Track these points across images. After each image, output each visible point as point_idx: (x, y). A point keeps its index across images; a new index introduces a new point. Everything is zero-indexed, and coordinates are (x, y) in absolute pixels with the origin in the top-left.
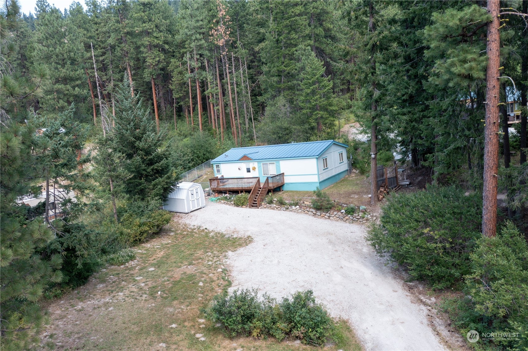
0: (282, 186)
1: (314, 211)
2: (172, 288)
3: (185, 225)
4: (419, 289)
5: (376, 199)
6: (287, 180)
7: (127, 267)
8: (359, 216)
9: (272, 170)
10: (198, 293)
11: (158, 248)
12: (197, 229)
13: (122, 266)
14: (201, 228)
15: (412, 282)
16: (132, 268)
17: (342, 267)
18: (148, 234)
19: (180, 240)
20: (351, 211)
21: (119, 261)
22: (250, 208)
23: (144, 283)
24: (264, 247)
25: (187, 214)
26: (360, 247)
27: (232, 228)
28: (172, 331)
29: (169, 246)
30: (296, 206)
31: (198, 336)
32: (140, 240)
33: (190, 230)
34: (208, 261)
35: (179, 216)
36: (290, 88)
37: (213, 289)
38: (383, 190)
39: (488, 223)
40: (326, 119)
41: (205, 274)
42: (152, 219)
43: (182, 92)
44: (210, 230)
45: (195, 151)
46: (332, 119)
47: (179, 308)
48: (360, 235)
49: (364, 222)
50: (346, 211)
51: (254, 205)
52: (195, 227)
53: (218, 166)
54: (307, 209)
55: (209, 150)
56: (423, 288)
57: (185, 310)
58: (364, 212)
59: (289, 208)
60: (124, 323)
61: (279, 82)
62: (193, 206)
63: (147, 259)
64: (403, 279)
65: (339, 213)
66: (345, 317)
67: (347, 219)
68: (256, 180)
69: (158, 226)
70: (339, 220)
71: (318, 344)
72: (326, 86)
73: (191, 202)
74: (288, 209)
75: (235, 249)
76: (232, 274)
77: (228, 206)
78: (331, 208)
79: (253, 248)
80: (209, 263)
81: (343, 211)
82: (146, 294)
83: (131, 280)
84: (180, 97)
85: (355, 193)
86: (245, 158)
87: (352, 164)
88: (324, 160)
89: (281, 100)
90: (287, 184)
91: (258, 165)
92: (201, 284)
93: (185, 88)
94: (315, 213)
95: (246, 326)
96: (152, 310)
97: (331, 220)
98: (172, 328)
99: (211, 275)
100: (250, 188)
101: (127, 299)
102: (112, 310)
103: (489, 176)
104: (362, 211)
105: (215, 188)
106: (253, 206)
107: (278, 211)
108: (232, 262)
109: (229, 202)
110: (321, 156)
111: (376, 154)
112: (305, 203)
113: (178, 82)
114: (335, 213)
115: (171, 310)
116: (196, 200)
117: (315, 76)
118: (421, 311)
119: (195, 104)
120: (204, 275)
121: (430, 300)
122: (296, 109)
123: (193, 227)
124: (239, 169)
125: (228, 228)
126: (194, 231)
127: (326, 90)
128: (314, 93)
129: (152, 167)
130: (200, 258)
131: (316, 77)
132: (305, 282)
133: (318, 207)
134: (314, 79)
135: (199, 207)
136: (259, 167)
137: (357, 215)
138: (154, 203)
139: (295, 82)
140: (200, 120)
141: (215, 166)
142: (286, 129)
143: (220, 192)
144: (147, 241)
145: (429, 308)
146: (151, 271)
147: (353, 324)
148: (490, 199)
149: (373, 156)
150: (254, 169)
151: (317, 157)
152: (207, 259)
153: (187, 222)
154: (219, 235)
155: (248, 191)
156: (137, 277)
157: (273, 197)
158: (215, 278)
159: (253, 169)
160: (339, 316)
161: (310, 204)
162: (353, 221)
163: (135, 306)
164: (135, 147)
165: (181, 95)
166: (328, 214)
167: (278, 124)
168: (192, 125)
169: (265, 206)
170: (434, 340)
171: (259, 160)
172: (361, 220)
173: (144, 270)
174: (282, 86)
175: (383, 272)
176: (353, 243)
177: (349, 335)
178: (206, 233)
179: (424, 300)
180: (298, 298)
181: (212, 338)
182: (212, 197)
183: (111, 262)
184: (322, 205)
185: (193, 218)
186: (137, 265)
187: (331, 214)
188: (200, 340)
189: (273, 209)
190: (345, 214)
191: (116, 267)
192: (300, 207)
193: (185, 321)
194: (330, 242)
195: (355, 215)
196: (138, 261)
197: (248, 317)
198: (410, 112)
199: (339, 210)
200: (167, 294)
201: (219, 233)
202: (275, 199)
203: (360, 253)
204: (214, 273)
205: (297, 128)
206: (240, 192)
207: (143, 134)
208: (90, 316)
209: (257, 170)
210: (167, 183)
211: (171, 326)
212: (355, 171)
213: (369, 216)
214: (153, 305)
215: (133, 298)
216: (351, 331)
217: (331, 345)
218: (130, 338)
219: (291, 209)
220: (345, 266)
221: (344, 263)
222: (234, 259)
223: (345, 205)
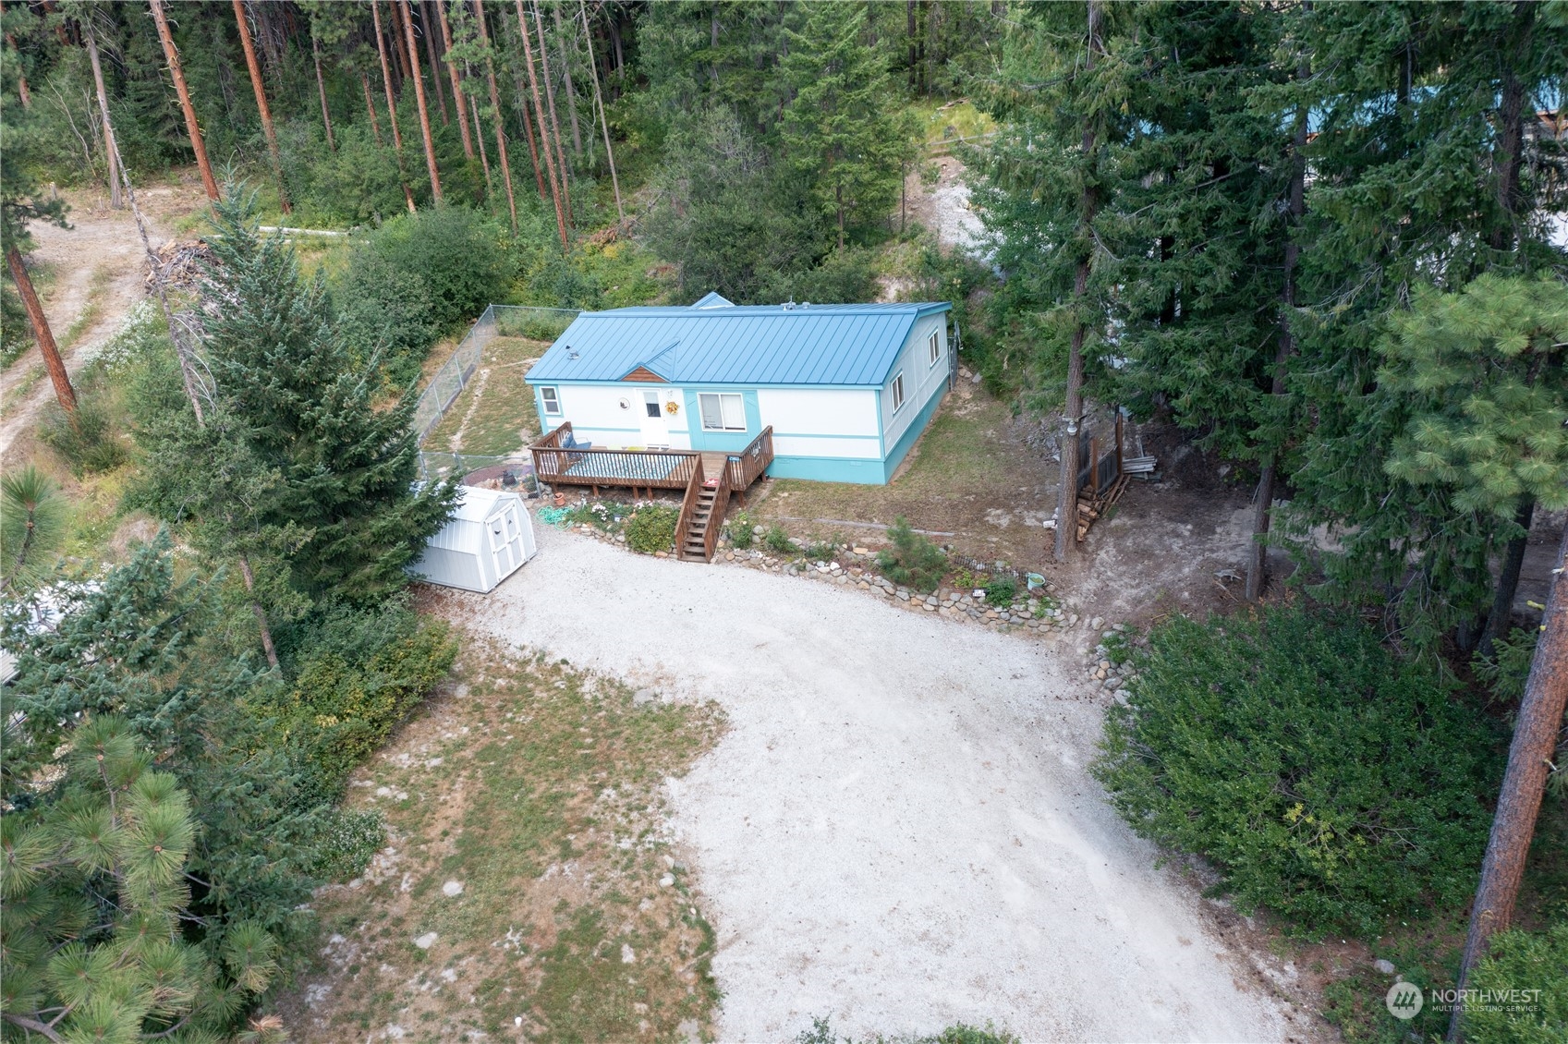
0: (768, 467)
1: (888, 586)
2: (548, 988)
3: (493, 643)
5: (1071, 546)
7: (371, 882)
8: (1027, 610)
9: (733, 411)
10: (633, 1000)
11: (437, 769)
12: (534, 663)
13: (355, 884)
14: (550, 661)
15: (1223, 899)
16: (390, 889)
17: (1018, 843)
19: (494, 719)
20: (1001, 595)
21: (341, 865)
22: (680, 558)
23: (450, 964)
24: (772, 755)
25: (489, 598)
26: (1053, 748)
27: (650, 662)
29: (468, 753)
30: (827, 561)
33: (512, 667)
34: (617, 833)
35: (461, 605)
37: (668, 971)
38: (1087, 509)
41: (626, 902)
43: (346, 22)
44: (580, 669)
45: (438, 277)
48: (1043, 688)
49: (1042, 628)
50: (987, 594)
51: (695, 549)
52: (527, 653)
53: (548, 392)
54: (866, 577)
56: (1257, 923)
58: (1043, 595)
59: (809, 566)
62: (504, 570)
63: (420, 835)
64: (1197, 886)
65: (968, 599)
67: (991, 620)
68: (691, 465)
70: (968, 621)
74: (804, 569)
75: (683, 764)
76: (702, 888)
78: (939, 580)
79: (736, 757)
80: (623, 845)
81: (979, 593)
82: (475, 1025)
83: (404, 953)
85: (995, 501)
86: (641, 375)
87: (959, 354)
90: (779, 457)
91: (685, 400)
92: (628, 955)
94: (891, 591)
97: (942, 617)
99: (645, 906)
100: (671, 482)
104: (1033, 595)
106: (690, 554)
107: (772, 576)
108: (688, 829)
109: (609, 534)
112: (857, 550)
114: (955, 596)
116: (509, 547)
118: (1269, 1025)
120: (625, 909)
123: (519, 655)
124: (622, 405)
125: (637, 664)
126: (529, 670)
130: (590, 821)
133: (902, 580)
135: (520, 561)
136: (689, 405)
137: (1022, 607)
141: (539, 391)
143: (570, 485)
146: (455, 900)
152: (612, 823)
153: (497, 630)
154: (613, 692)
156: (418, 932)
158: (662, 921)
159: (669, 410)
161: (872, 555)
162: (1009, 628)
165: (344, 33)
166: (932, 600)
169: (730, 556)
172: (1032, 622)
173: (431, 895)
176: (1030, 727)
178: (569, 678)
179: (1268, 973)
182: (547, 506)
184: (915, 575)
185: (512, 611)
187: (941, 598)
189: (756, 567)
190: (986, 603)
191: (337, 886)
192: (844, 567)
194: (963, 726)
195: (1015, 606)
196: (398, 850)
199: (967, 591)
200: (541, 1022)
201: (610, 683)
202: (759, 531)
203: (1057, 775)
204: (652, 897)
206: (635, 491)
209: (682, 411)
212: (969, 375)
213: (1057, 610)
219: (814, 573)
220: (1026, 836)
221: (1022, 822)
222: (692, 811)
223: (981, 566)
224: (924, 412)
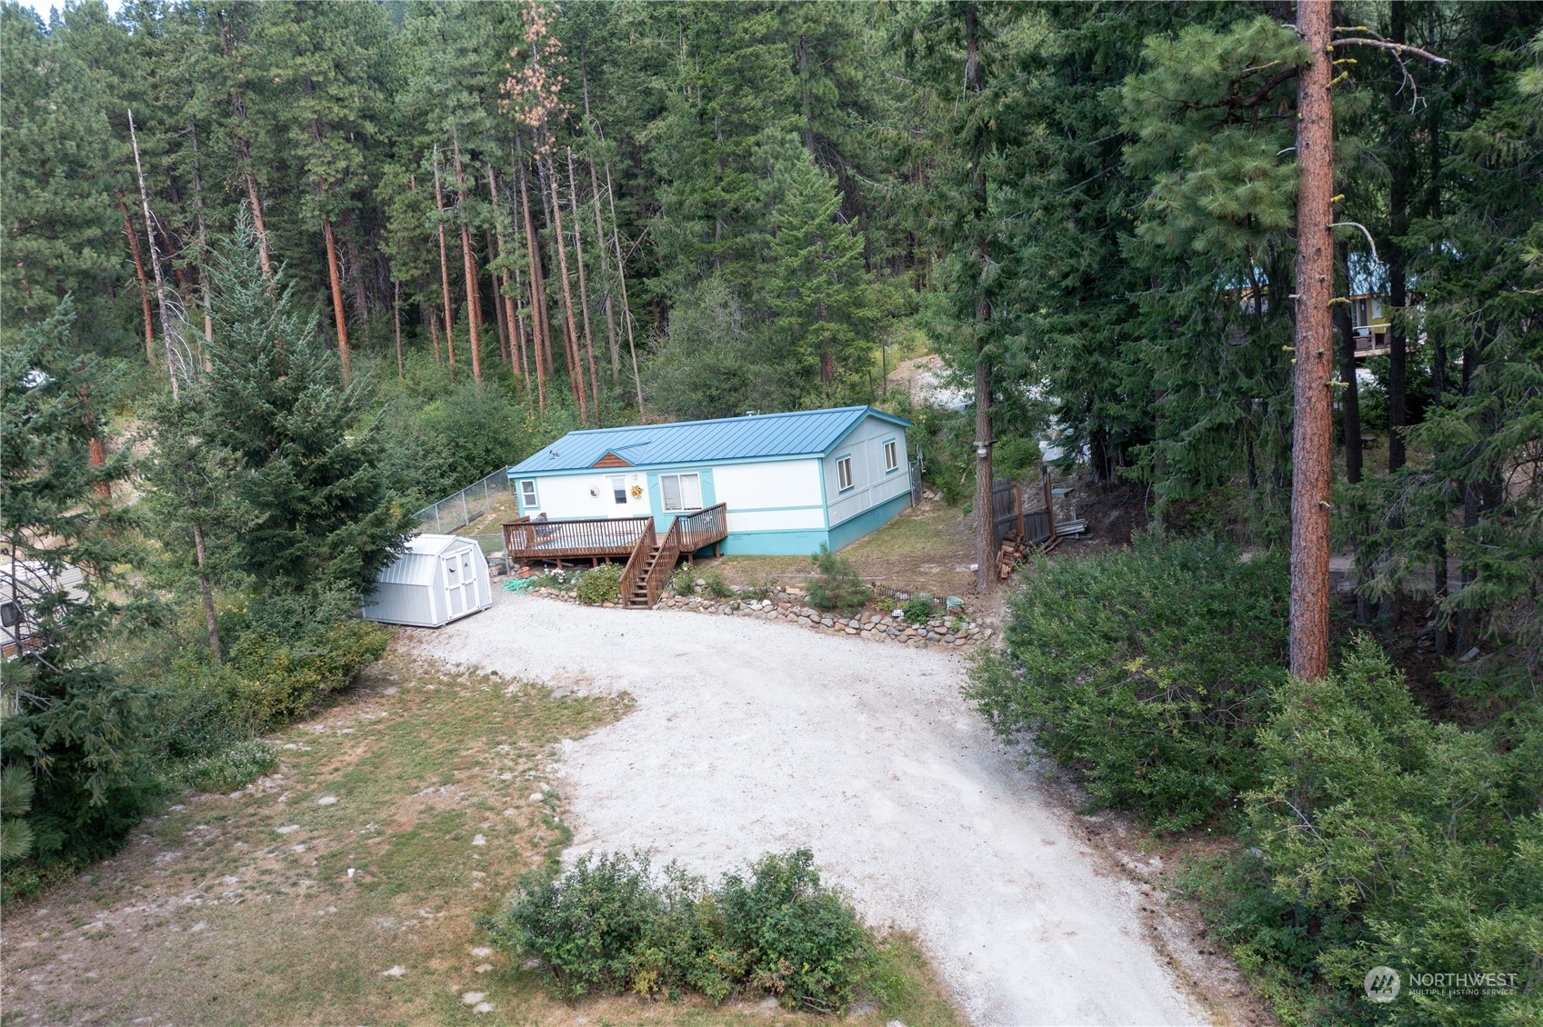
0: (722, 540)
1: (814, 614)
2: (390, 855)
3: (432, 663)
4: (1115, 834)
5: (992, 576)
6: (734, 524)
7: (251, 795)
8: (943, 625)
9: (692, 496)
10: (472, 869)
11: (348, 734)
12: (466, 676)
13: (235, 795)
14: (481, 673)
15: (1097, 815)
16: (268, 800)
17: (896, 778)
18: (317, 692)
19: (414, 708)
20: (920, 613)
21: (225, 778)
22: (626, 607)
23: (303, 842)
24: (670, 724)
25: (437, 632)
26: (948, 718)
27: (573, 669)
28: (390, 986)
29: (380, 727)
30: (761, 600)
31: (470, 998)
32: (291, 712)
33: (446, 679)
34: (501, 770)
35: (411, 638)
36: (742, 254)
37: (516, 854)
38: (1011, 549)
39: (1306, 642)
40: (847, 343)
41: (491, 809)
42: (329, 647)
43: (420, 264)
44: (508, 678)
45: (461, 441)
46: (863, 344)
47: (413, 917)
48: (949, 682)
49: (959, 642)
50: (905, 612)
51: (639, 599)
52: (462, 669)
53: (528, 486)
54: (795, 609)
55: (502, 437)
56: (1128, 830)
57: (429, 923)
58: (960, 613)
59: (743, 605)
60: (240, 970)
61: (709, 236)
62: (456, 607)
63: (312, 771)
64: (1069, 805)
65: (888, 620)
66: (908, 925)
67: (909, 637)
68: (643, 525)
69: (347, 669)
70: (888, 640)
71: (828, 1006)
72: (845, 249)
73: (447, 593)
74: (738, 608)
75: (583, 733)
76: (572, 808)
77: (559, 604)
78: (862, 605)
79: (636, 727)
80: (503, 777)
81: (898, 612)
82: (309, 876)
83: (262, 836)
84: (414, 279)
85: (931, 560)
86: (610, 461)
87: (923, 475)
88: (840, 463)
89: (715, 290)
90: (736, 535)
91: (649, 482)
92: (479, 841)
93: (429, 251)
94: (816, 618)
95: (616, 964)
96: (328, 925)
97: (863, 639)
98: (390, 978)
99: (510, 812)
100: (625, 548)
101: (249, 894)
102: (201, 932)
103: (1306, 506)
104: (953, 613)
105: (522, 551)
106: (634, 603)
107: (708, 617)
108: (572, 771)
109: (563, 593)
110: (833, 454)
111: (990, 446)
112: (789, 590)
113: (406, 234)
114: (876, 619)
115: (388, 922)
116: (462, 588)
117: (813, 219)
118: (1123, 899)
119: (459, 299)
120: (488, 814)
121: (1148, 864)
122: (759, 315)
123: (454, 670)
124: (592, 493)
125: (562, 671)
126: (459, 680)
127: (844, 259)
128: (809, 267)
129: (326, 491)
130: (477, 763)
131: (817, 221)
132: (790, 823)
133: (825, 603)
134: (811, 227)
135: (474, 609)
136: (652, 487)
137: (938, 623)
138: (333, 598)
139: (755, 236)
140: (474, 347)
141: (519, 485)
142: (732, 374)
143: (537, 562)
144: (314, 715)
145: (1146, 888)
146: (327, 807)
147: (930, 944)
148: (1311, 571)
149: (982, 452)
150: (637, 492)
151: (822, 455)
152: (498, 765)
153: (438, 653)
154: (533, 692)
155: (620, 559)
156: (282, 825)
157: (694, 574)
158: (522, 822)
159: (634, 493)
160: (888, 923)
161: (803, 593)
162: (927, 642)
163: (274, 916)
164: (273, 429)
165: (417, 273)
166: (854, 623)
167: (709, 359)
168: (452, 362)
169: (671, 602)
170: (1161, 980)
171: (650, 466)
172: (949, 637)
173: (305, 804)
174: (718, 247)
175: (1014, 791)
176: (929, 705)
177: (918, 977)
178: (496, 685)
179: (1131, 865)
180: (768, 873)
181: (514, 1002)
182: (512, 579)
183: (201, 783)
184: (837, 597)
185: (455, 641)
186: (283, 789)
187: (863, 621)
188: (475, 1010)
189: (695, 610)
190: (904, 621)
191: (218, 796)
192: (775, 604)
193: (429, 955)
194: (863, 704)
195: (932, 623)
196: (286, 777)
197: (622, 937)
198: (1084, 324)
199: (887, 611)
200: (374, 875)
201: (533, 686)
202: (701, 581)
203: (948, 735)
204: (518, 807)
205: (763, 371)
206: (595, 561)
207: (296, 390)
208: (133, 951)
209: (645, 494)
210: (373, 536)
211: (386, 973)
212: (931, 496)
214: (332, 909)
215: (269, 892)
216: (925, 964)
217: (867, 1010)
218: (260, 1015)
219: (747, 611)
220: (905, 773)
221: (903, 765)
222: (581, 761)
223: (905, 596)
224: (880, 511)
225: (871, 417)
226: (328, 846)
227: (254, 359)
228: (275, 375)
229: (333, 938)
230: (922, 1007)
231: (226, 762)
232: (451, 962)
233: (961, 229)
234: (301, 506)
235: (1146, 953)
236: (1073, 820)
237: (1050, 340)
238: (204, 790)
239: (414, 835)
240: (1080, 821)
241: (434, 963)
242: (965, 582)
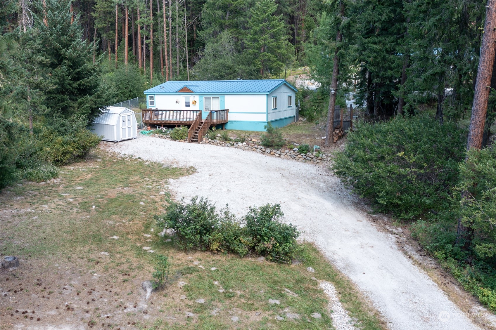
0: (226, 123)
1: (263, 148)
2: (108, 204)
3: (114, 153)
4: (383, 220)
5: (331, 140)
6: (231, 117)
7: (49, 184)
8: (312, 155)
9: (216, 105)
10: (140, 211)
11: (84, 171)
12: (128, 158)
13: (43, 183)
14: (134, 158)
15: (376, 215)
16: (55, 186)
17: (299, 198)
18: (73, 155)
19: (109, 166)
20: (304, 150)
21: (39, 176)
22: (189, 142)
23: (72, 198)
24: (211, 177)
25: (116, 144)
26: (317, 183)
27: (171, 159)
28: (114, 242)
29: (96, 170)
30: (242, 142)
31: (145, 248)
32: (62, 161)
33: (120, 159)
34: (147, 185)
35: (106, 145)
36: (236, 26)
37: (157, 209)
38: (338, 132)
40: (274, 62)
42: (78, 138)
43: (107, 22)
44: (145, 160)
45: (121, 86)
46: (279, 63)
47: (120, 222)
48: (316, 173)
49: (318, 161)
50: (298, 149)
51: (194, 140)
52: (126, 156)
53: (152, 98)
54: (255, 146)
55: (137, 86)
56: (388, 220)
57: (127, 224)
58: (318, 151)
59: (235, 144)
60: (54, 231)
61: (223, 18)
62: (124, 135)
63: (72, 179)
64: (366, 211)
65: (292, 152)
66: (310, 241)
67: (299, 158)
68: (197, 114)
69: (84, 148)
70: (291, 159)
71: (284, 260)
72: (276, 26)
73: (121, 129)
74: (233, 145)
75: (177, 177)
76: (176, 199)
77: (163, 140)
78: (282, 146)
79: (197, 177)
80: (148, 187)
81: (295, 149)
82: (77, 207)
83: (55, 195)
84: (104, 28)
85: (306, 135)
86: (185, 90)
87: (300, 111)
88: (274, 98)
89: (226, 36)
90: (231, 122)
91: (199, 99)
92: (142, 203)
93: (110, 18)
94: (264, 150)
95: (204, 238)
96: (87, 221)
97: (282, 158)
98: (113, 239)
99: (152, 197)
100: (189, 122)
101: (53, 210)
102: (36, 219)
103: (482, 88)
104: (316, 151)
105: (148, 121)
106: (192, 141)
107: (222, 147)
108: (174, 188)
109: (164, 136)
110: (271, 93)
111: (336, 90)
112: (253, 140)
113: (102, 9)
114: (287, 151)
115: (111, 222)
116: (127, 128)
117: (265, 13)
118: (389, 239)
119: (120, 39)
120: (144, 196)
121: (397, 229)
122: (240, 49)
123: (123, 156)
124: (177, 102)
125: (166, 159)
126: (126, 159)
127: (276, 30)
128: (262, 31)
129: (78, 82)
130: (137, 182)
131: (267, 14)
133: (268, 144)
134: (265, 16)
135: (130, 138)
136: (201, 101)
137: (311, 154)
138: (80, 121)
139: (242, 19)
140: (126, 54)
141: (148, 97)
142: (229, 68)
143: (154, 125)
144: (70, 164)
145: (397, 236)
146: (80, 190)
147: (319, 247)
148: (480, 112)
149: (333, 92)
150: (194, 103)
151: (268, 93)
152: (146, 183)
153: (117, 150)
154: (155, 165)
155: (188, 125)
156: (63, 193)
157: (217, 132)
158: (157, 200)
159: (193, 103)
160: (303, 240)
161: (259, 141)
162: (306, 160)
163: (65, 217)
164: (60, 55)
165: (105, 25)
166: (278, 152)
167: (221, 61)
168: (116, 60)
169: (207, 141)
170: (408, 263)
171: (201, 93)
172: (314, 159)
173: (71, 188)
174: (227, 22)
175: (345, 205)
176: (309, 179)
177: (316, 255)
178: (140, 162)
179: (391, 230)
181: (163, 251)
182: (144, 130)
183: (29, 178)
184: (273, 142)
185: (124, 147)
186: (61, 183)
187: (282, 152)
188: (148, 252)
189: (216, 145)
190: (298, 152)
191: (35, 183)
192: (248, 144)
193: (128, 234)
194: (284, 177)
195: (308, 153)
196: (62, 180)
197: (207, 229)
198: (380, 42)
199: (291, 149)
200: (103, 209)
201: (155, 163)
202: (219, 135)
203: (317, 188)
204: (155, 196)
205: (242, 68)
206: (177, 126)
207: (70, 41)
208: (9, 222)
209: (197, 104)
210: (95, 102)
211: (112, 238)
212: (302, 119)
213: (324, 155)
214: (88, 217)
215: (61, 211)
216: (318, 252)
217: (299, 263)
218: (63, 245)
219: (237, 146)
220: (302, 197)
221: (301, 195)
222: (177, 186)
223: (298, 145)
224: (284, 120)
225: (285, 84)
226: (82, 200)
227: (55, 27)
228: (63, 35)
229: (89, 225)
230: (319, 264)
231: (39, 171)
232: (137, 237)
233: (334, 7)
234: (69, 87)
235: (401, 255)
236: (367, 216)
237: (368, 46)
238: (30, 180)
239: (116, 199)
240: (370, 216)
241: (130, 237)
242: (320, 142)
